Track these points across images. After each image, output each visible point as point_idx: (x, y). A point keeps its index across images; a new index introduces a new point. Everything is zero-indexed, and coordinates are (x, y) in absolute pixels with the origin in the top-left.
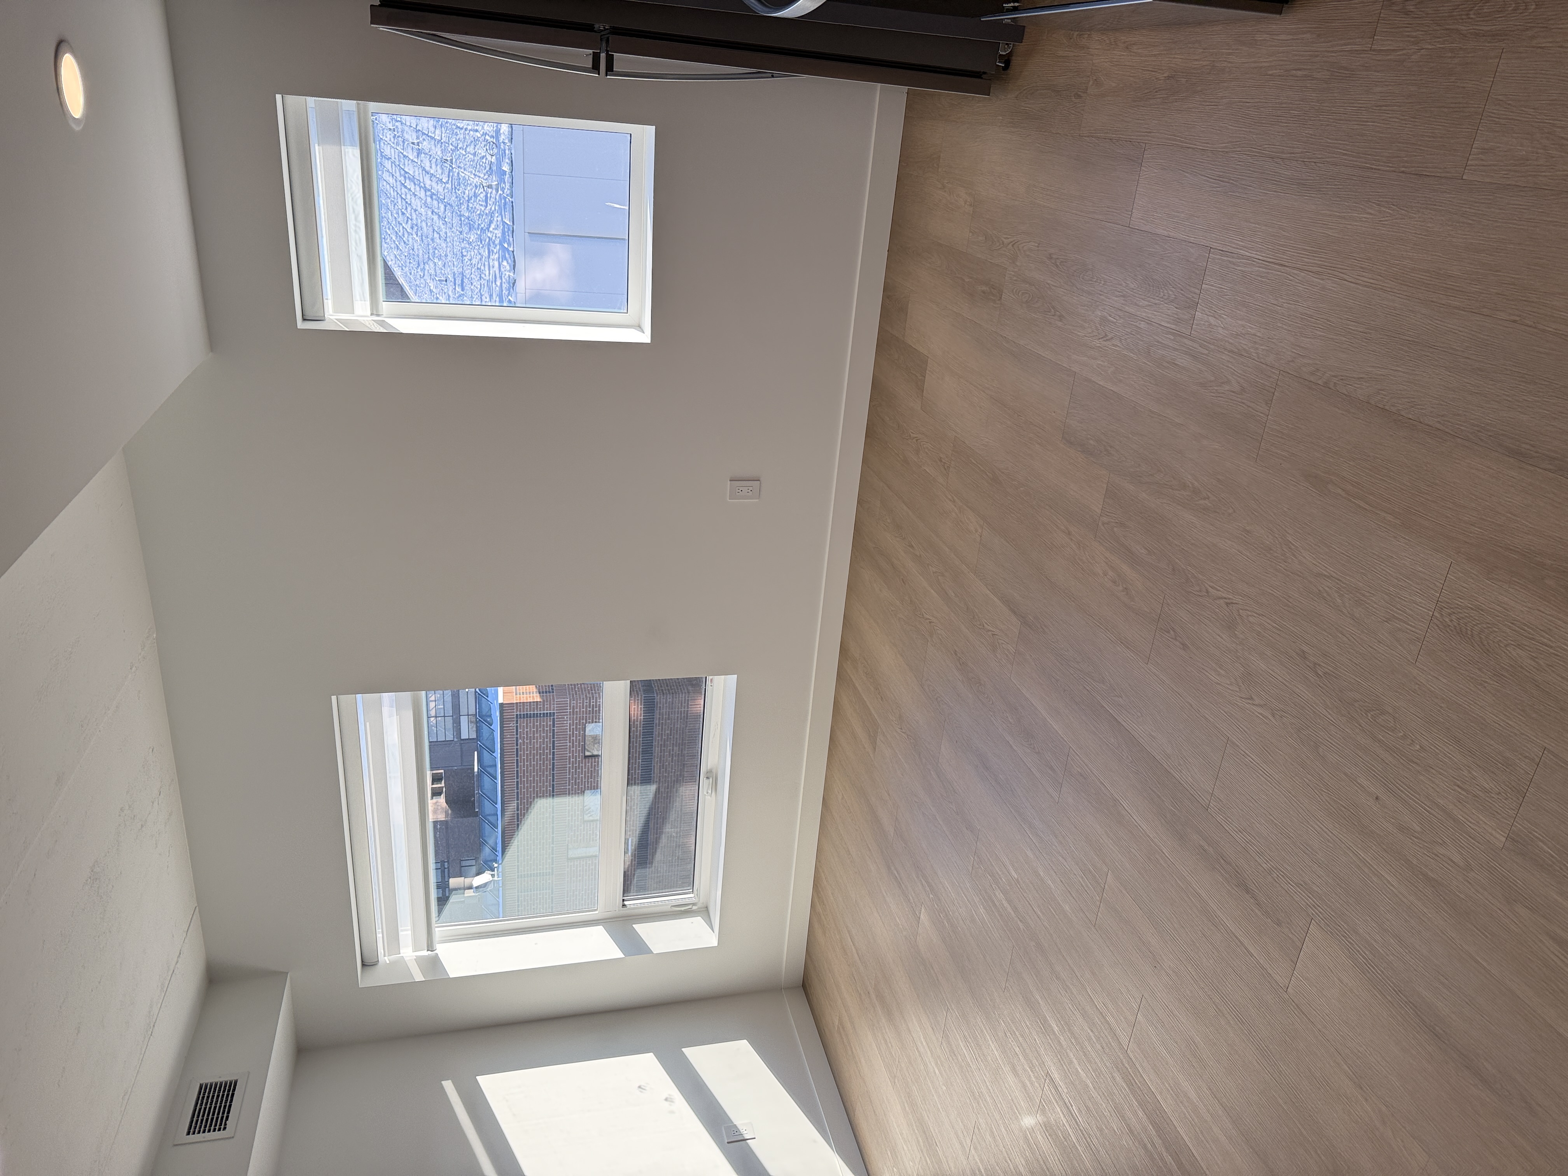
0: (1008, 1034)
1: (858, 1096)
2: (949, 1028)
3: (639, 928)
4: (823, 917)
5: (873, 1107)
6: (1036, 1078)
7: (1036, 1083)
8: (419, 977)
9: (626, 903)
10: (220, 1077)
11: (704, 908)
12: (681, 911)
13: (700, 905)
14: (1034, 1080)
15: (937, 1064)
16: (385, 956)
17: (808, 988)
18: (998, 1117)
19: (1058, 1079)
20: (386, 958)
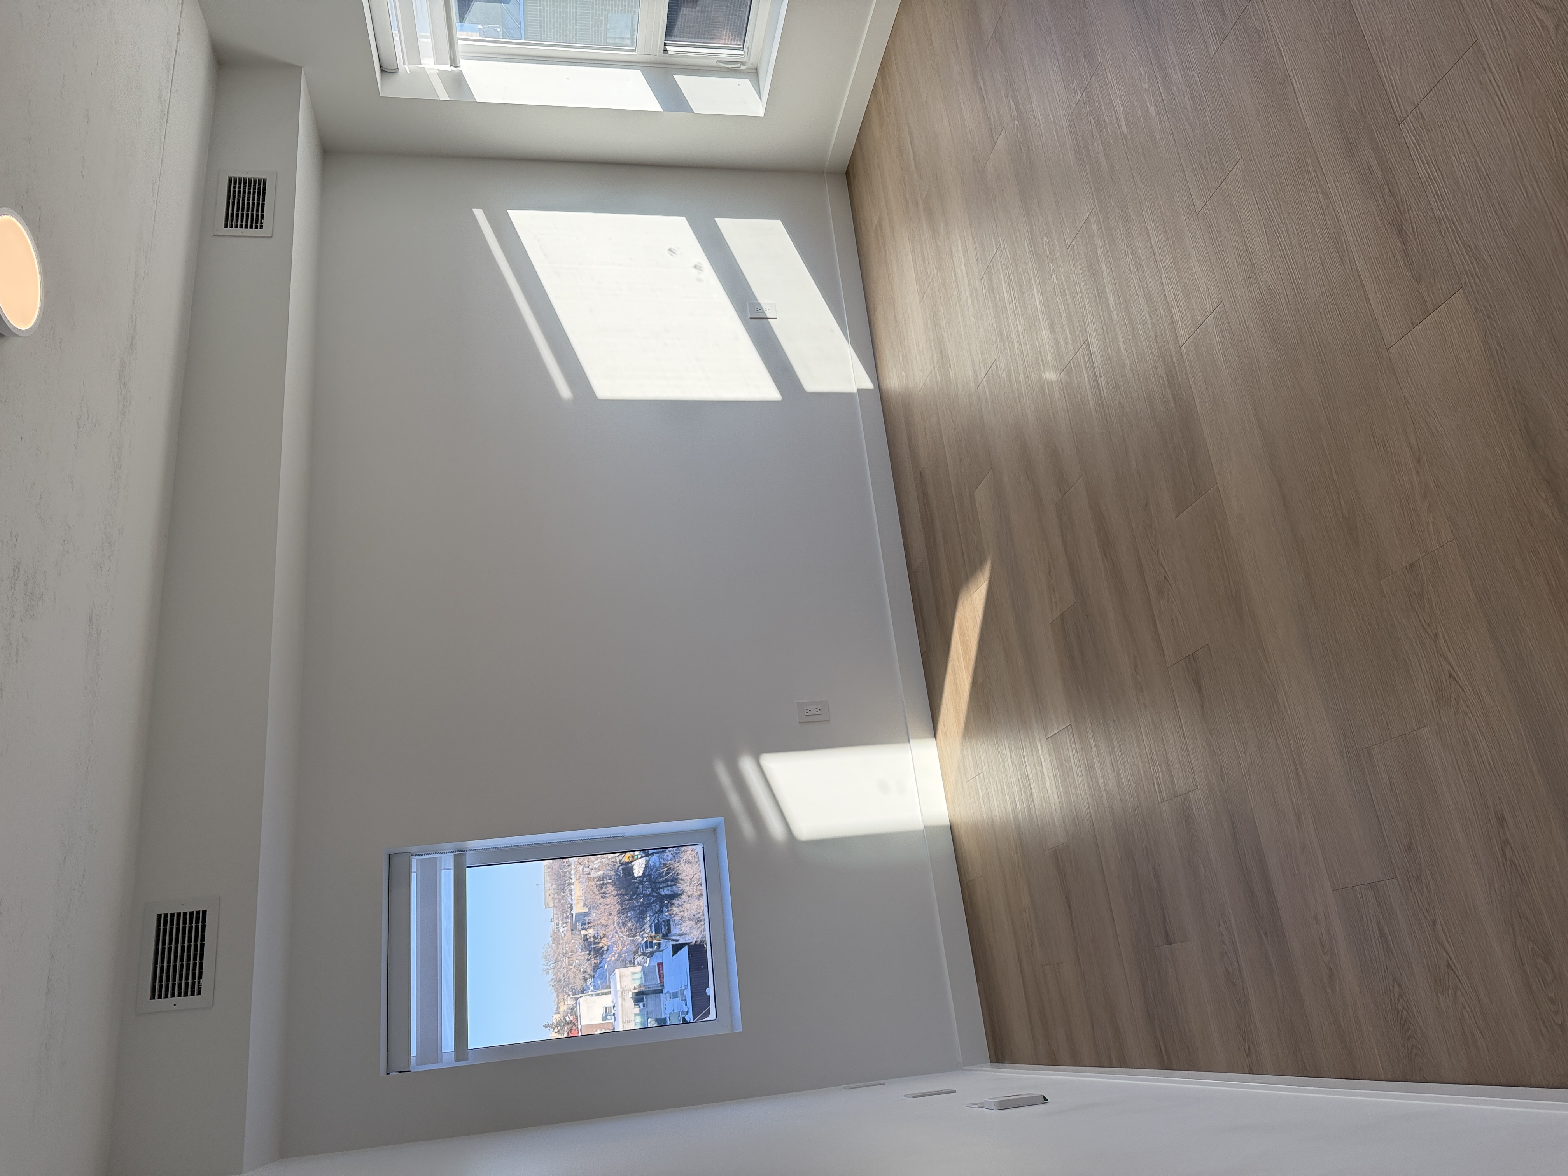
0: (1058, 291)
1: (882, 299)
2: (995, 265)
3: (681, 80)
4: (884, 106)
5: (895, 313)
6: (1073, 340)
7: (1070, 345)
8: (443, 96)
9: (668, 48)
10: (248, 173)
11: (753, 69)
12: (728, 68)
13: (749, 65)
14: (1070, 342)
15: (971, 295)
16: (404, 65)
17: (852, 177)
18: (1021, 363)
19: (1095, 349)
20: (406, 66)
